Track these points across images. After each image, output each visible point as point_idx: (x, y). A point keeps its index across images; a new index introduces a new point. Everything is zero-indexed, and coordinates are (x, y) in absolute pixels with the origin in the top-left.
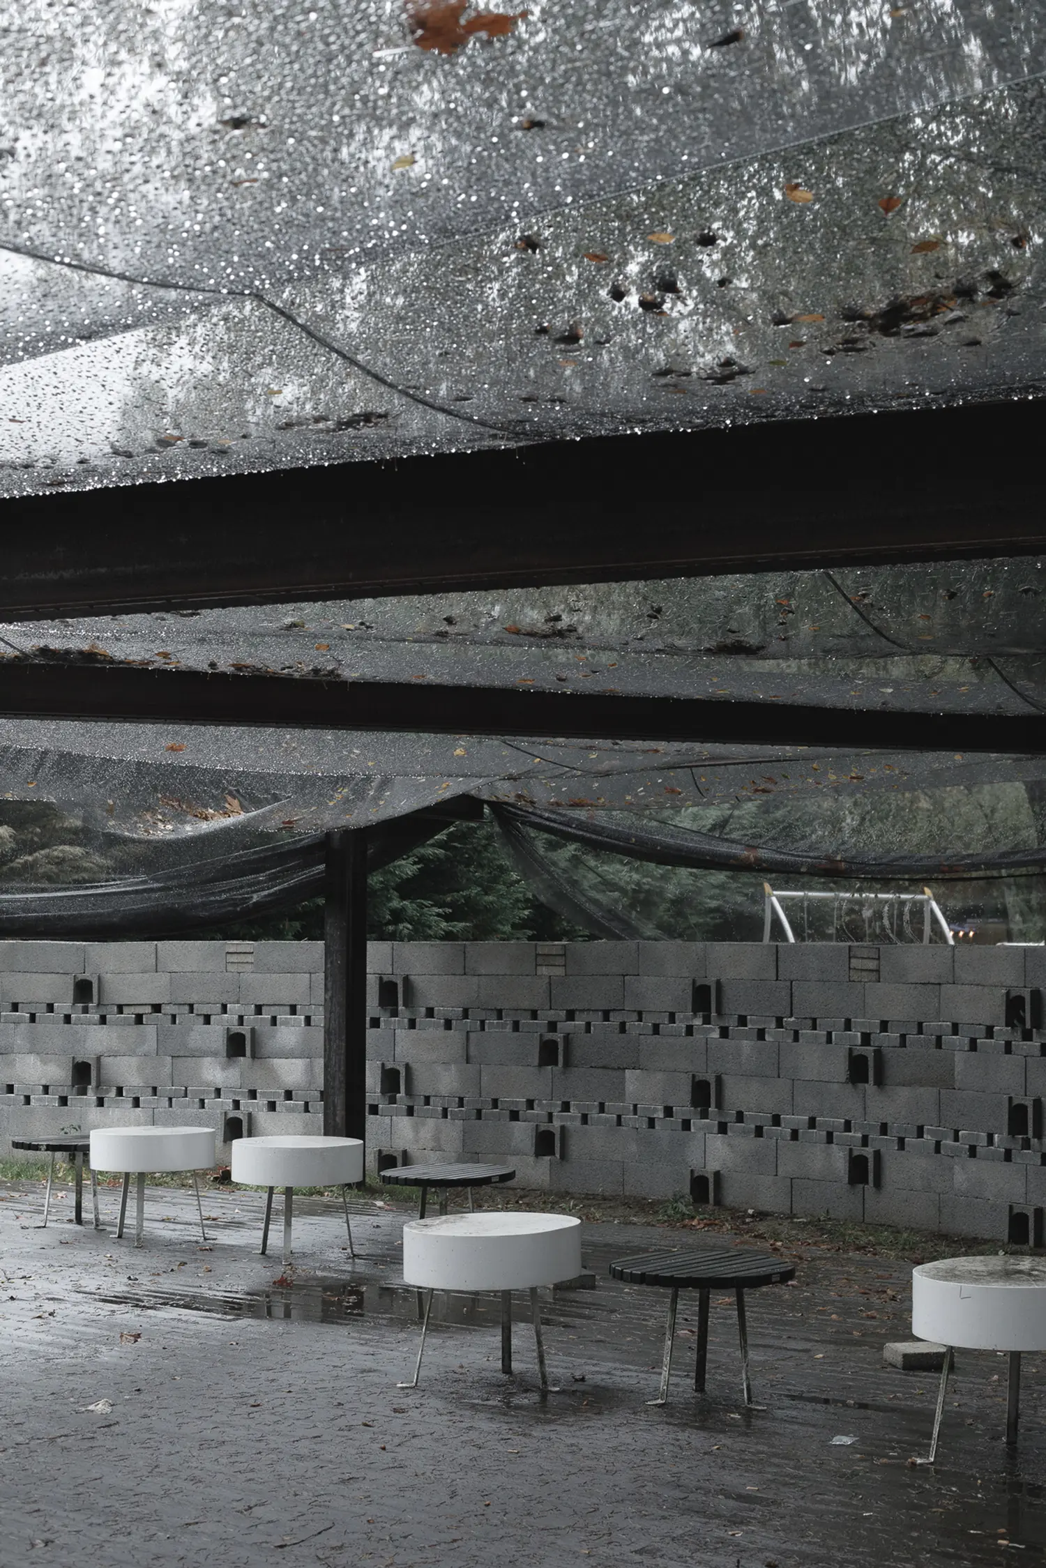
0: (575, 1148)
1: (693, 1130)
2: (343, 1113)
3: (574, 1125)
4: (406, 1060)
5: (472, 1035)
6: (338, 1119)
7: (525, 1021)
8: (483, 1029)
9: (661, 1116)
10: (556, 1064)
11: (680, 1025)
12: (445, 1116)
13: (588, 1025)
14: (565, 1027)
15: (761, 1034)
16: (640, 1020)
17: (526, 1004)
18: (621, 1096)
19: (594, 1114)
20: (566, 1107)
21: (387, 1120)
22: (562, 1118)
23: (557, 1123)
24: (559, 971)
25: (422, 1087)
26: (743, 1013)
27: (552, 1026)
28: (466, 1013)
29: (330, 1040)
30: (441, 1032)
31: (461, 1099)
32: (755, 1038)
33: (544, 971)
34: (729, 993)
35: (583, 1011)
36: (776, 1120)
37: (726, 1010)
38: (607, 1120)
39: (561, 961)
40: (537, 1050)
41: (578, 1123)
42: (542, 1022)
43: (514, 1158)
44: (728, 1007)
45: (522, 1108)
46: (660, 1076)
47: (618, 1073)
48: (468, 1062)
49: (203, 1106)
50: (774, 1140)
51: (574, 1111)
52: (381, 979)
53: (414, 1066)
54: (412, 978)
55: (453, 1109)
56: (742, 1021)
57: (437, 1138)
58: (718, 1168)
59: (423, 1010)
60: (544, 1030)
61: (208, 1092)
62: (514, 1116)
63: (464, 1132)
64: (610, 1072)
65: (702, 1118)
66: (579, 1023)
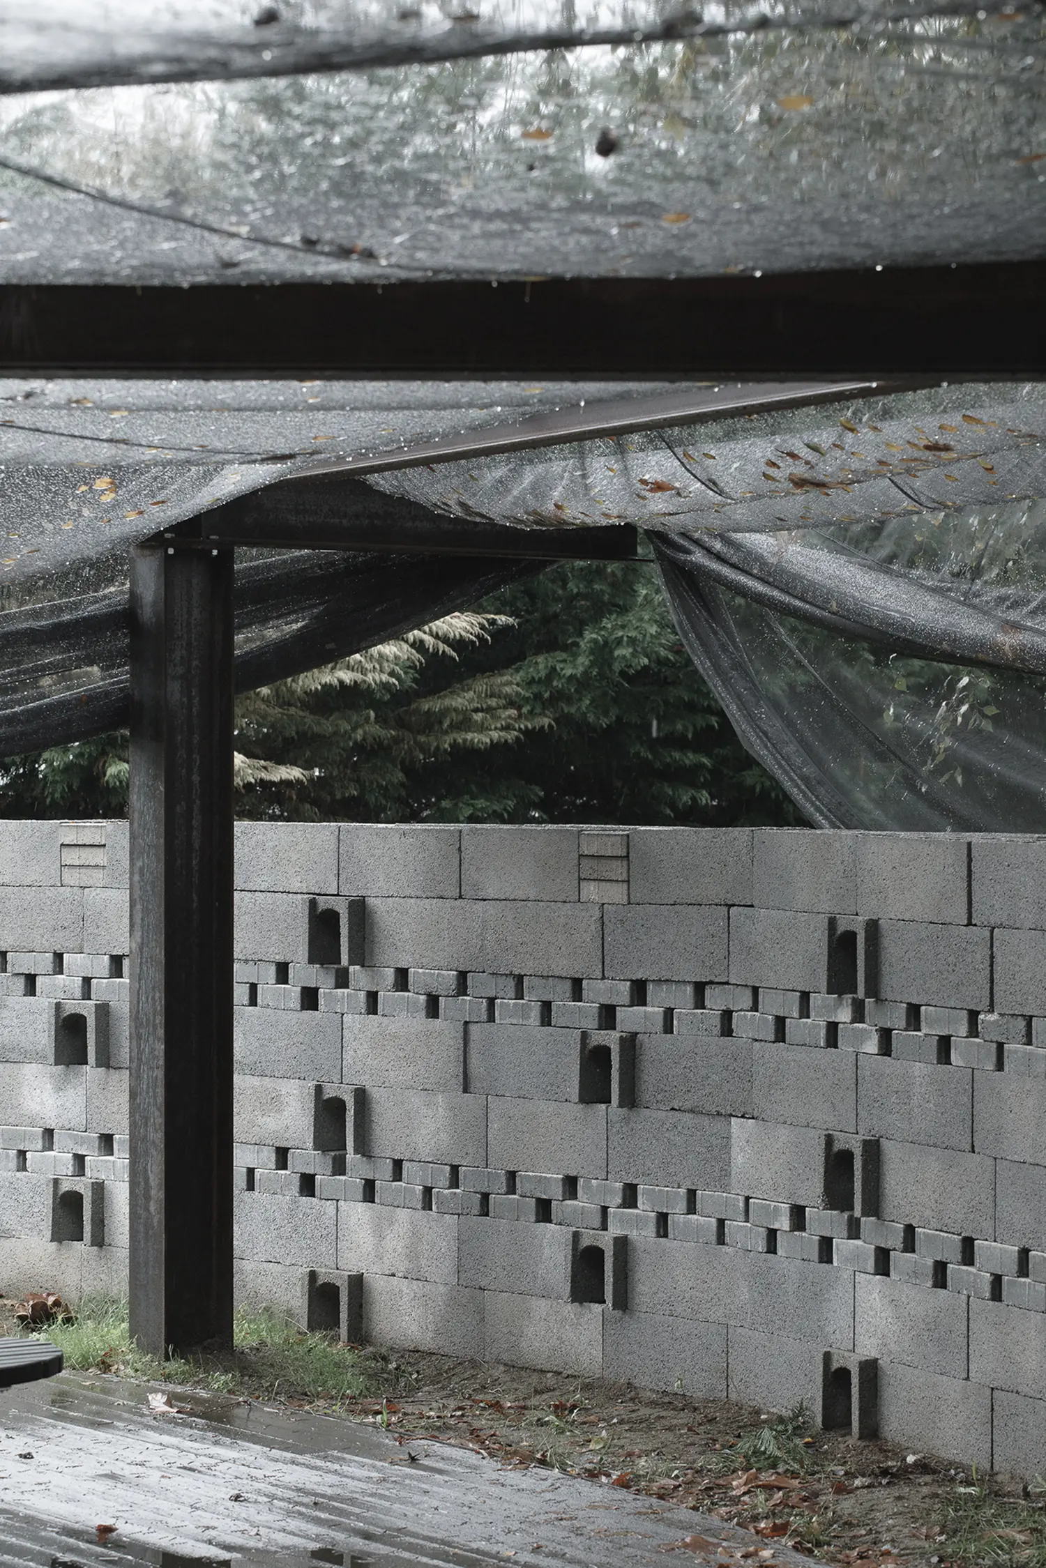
0: (645, 1286)
1: (835, 1264)
2: (162, 1195)
3: (643, 1236)
4: (364, 1081)
5: (473, 1028)
6: (152, 1208)
7: (562, 1003)
8: (491, 1018)
9: (786, 1226)
10: (607, 1101)
11: (817, 1022)
12: (427, 1206)
13: (669, 1014)
14: (629, 1017)
15: (944, 1046)
16: (755, 1008)
17: (565, 967)
18: (723, 1178)
19: (678, 1218)
20: (630, 1196)
21: (330, 1207)
22: (622, 1220)
23: (615, 1230)
24: (616, 893)
25: (388, 1140)
26: (915, 1000)
27: (608, 1015)
28: (462, 986)
29: (139, 1037)
30: (419, 1021)
31: (455, 1169)
32: (933, 1057)
33: (591, 891)
34: (893, 951)
35: (659, 981)
36: (968, 1252)
37: (886, 992)
38: (699, 1228)
39: (618, 870)
40: (576, 1068)
41: (651, 1230)
42: (590, 1006)
43: (543, 1303)
44: (892, 982)
45: (555, 1192)
46: (784, 1133)
47: (718, 1125)
48: (466, 1090)
49: (22, 1167)
50: (964, 1298)
51: (645, 1208)
52: (313, 904)
53: (376, 1093)
54: (371, 901)
55: (442, 1190)
56: (914, 1015)
57: (413, 1254)
58: (874, 1354)
59: (389, 974)
60: (591, 1023)
61: (32, 1137)
62: (544, 1211)
63: (461, 1242)
64: (706, 1121)
65: (849, 1238)
66: (654, 1010)
